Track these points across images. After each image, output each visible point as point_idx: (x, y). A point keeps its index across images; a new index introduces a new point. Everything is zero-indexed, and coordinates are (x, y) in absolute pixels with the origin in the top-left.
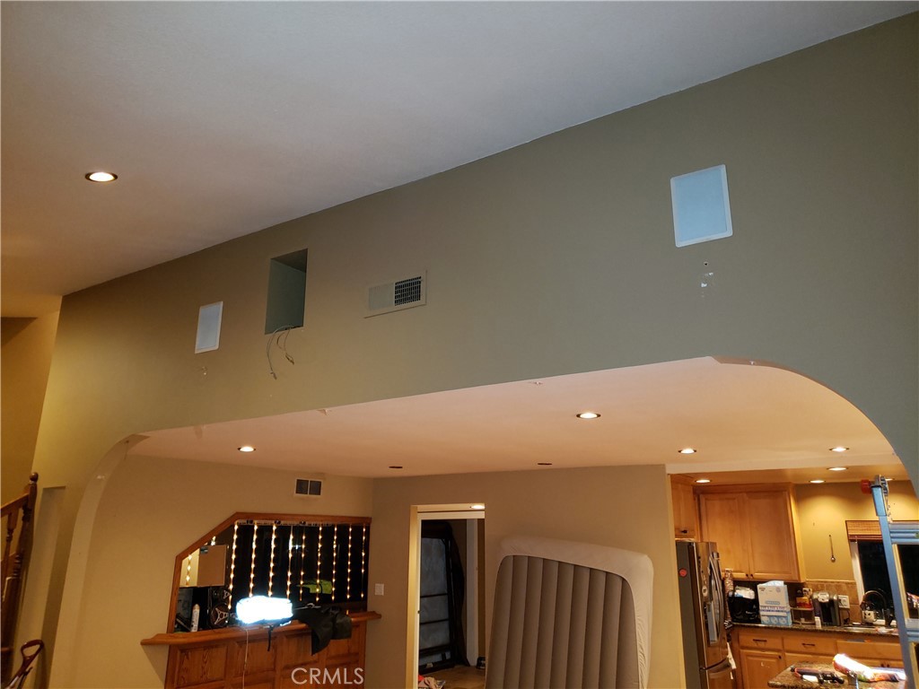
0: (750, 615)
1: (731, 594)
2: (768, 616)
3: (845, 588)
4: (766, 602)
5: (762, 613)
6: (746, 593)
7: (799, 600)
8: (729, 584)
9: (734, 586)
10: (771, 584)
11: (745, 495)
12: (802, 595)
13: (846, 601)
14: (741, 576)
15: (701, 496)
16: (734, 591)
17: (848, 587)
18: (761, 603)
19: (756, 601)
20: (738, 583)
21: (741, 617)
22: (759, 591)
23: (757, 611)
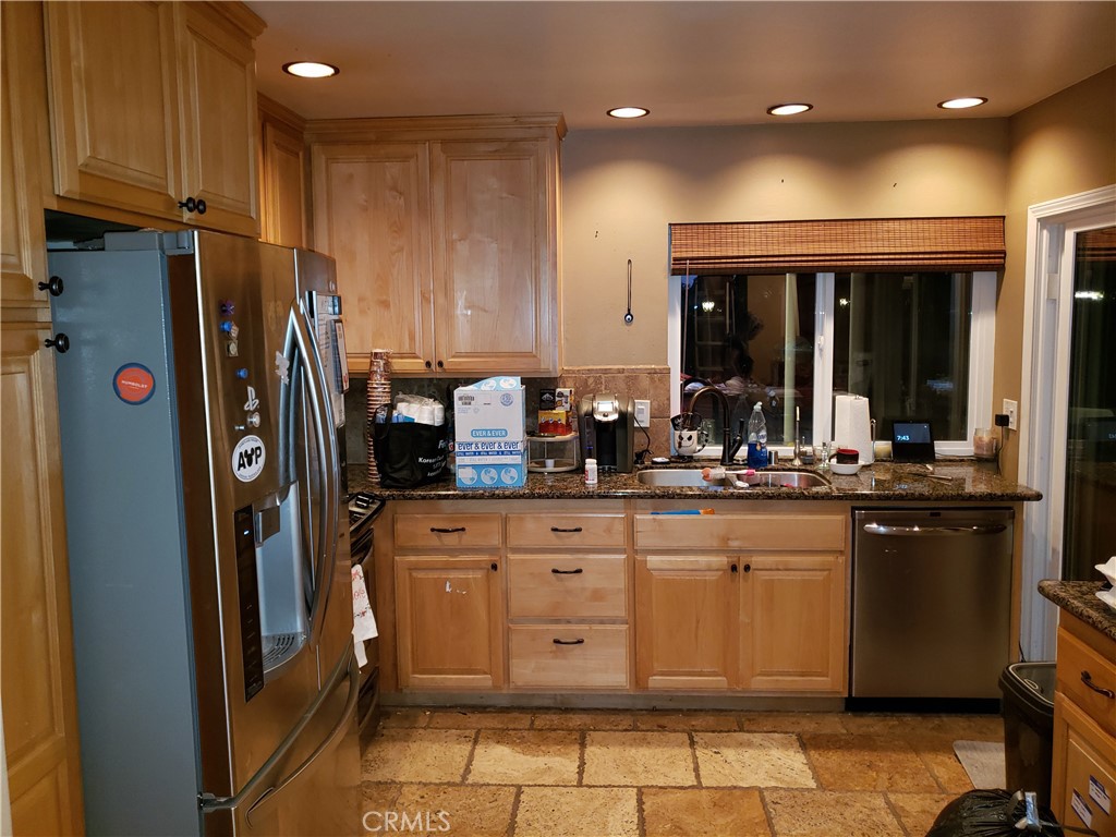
0: (429, 467)
1: (382, 415)
2: (474, 466)
3: (645, 382)
4: (474, 433)
5: (459, 460)
6: (424, 412)
7: (543, 417)
8: (379, 391)
9: (393, 393)
10: (488, 385)
11: (437, 148)
12: (552, 405)
13: (643, 412)
14: (414, 366)
15: (316, 148)
16: (391, 407)
17: (652, 379)
18: (462, 434)
19: (447, 429)
20: (404, 385)
21: (404, 474)
22: (457, 404)
23: (447, 454)
